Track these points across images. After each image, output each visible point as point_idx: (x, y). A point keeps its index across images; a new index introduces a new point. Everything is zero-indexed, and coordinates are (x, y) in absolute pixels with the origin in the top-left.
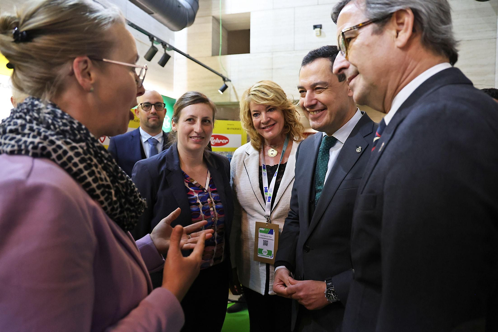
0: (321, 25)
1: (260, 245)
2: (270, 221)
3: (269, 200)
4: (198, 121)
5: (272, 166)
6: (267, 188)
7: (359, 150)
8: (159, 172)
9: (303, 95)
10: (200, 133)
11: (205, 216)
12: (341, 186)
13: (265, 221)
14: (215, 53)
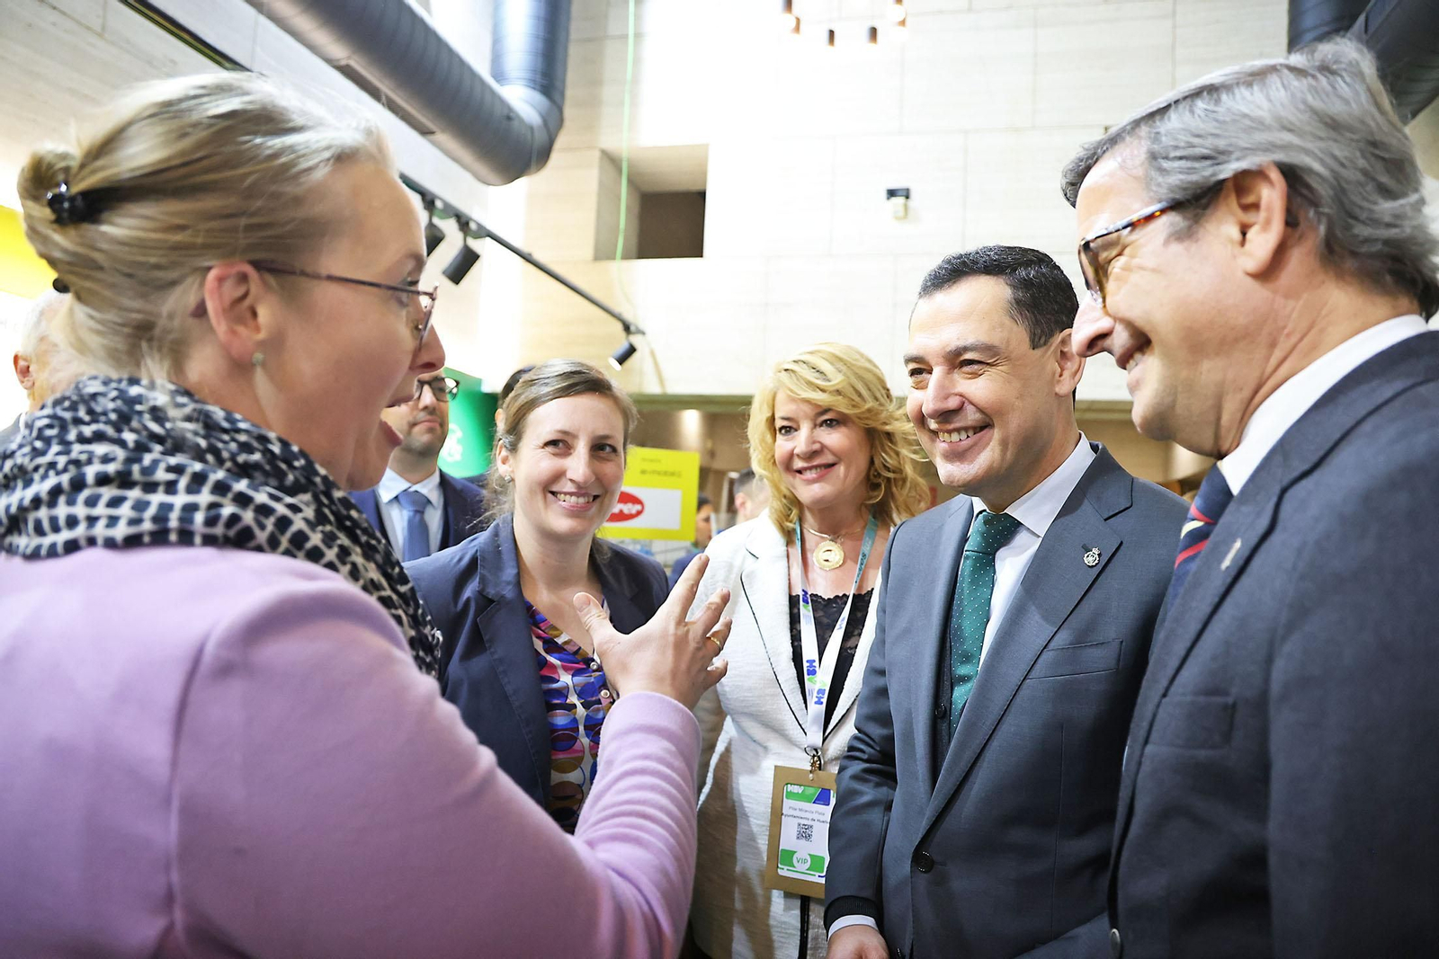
0: (908, 190)
1: (788, 839)
2: (820, 764)
3: (819, 698)
4: (581, 449)
5: (829, 599)
6: (814, 661)
7: (1091, 559)
8: (456, 603)
9: (921, 382)
10: (585, 482)
11: (592, 744)
12: (1038, 666)
13: (804, 763)
14: (603, 253)
